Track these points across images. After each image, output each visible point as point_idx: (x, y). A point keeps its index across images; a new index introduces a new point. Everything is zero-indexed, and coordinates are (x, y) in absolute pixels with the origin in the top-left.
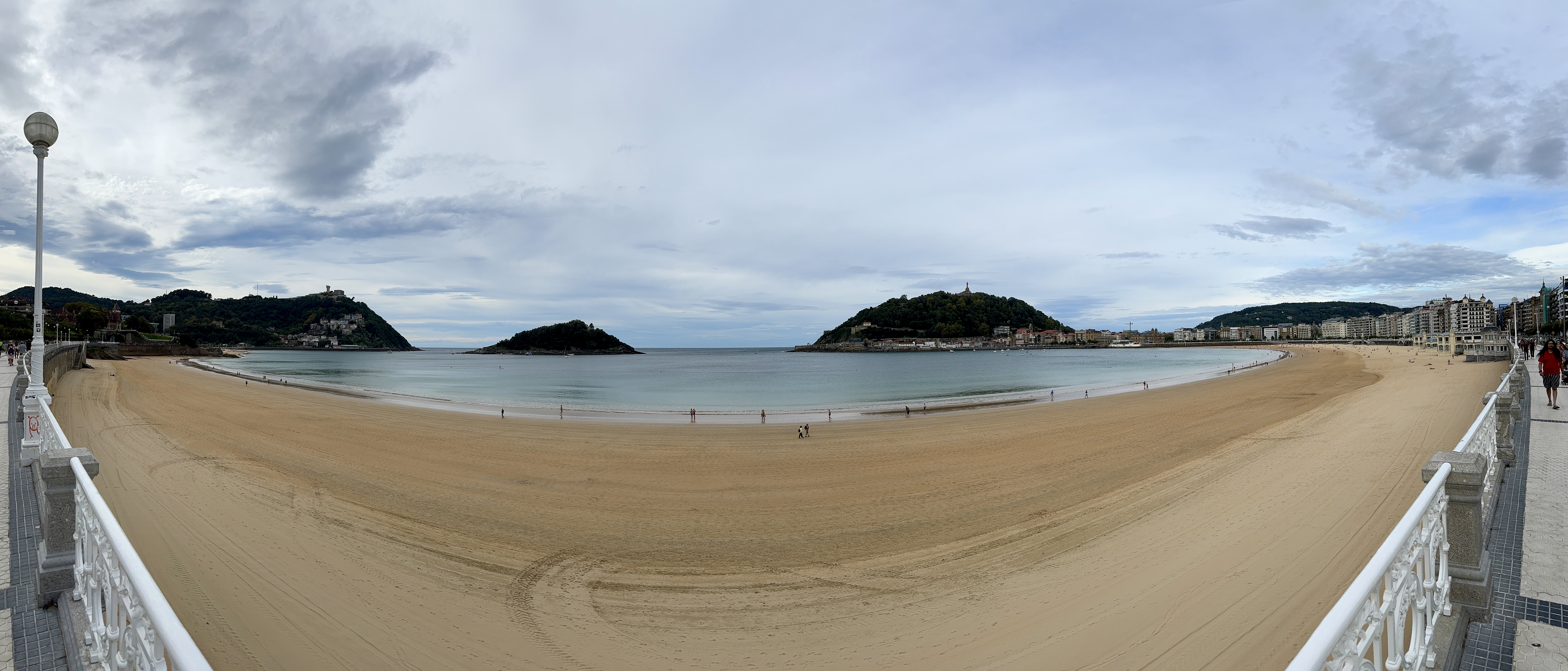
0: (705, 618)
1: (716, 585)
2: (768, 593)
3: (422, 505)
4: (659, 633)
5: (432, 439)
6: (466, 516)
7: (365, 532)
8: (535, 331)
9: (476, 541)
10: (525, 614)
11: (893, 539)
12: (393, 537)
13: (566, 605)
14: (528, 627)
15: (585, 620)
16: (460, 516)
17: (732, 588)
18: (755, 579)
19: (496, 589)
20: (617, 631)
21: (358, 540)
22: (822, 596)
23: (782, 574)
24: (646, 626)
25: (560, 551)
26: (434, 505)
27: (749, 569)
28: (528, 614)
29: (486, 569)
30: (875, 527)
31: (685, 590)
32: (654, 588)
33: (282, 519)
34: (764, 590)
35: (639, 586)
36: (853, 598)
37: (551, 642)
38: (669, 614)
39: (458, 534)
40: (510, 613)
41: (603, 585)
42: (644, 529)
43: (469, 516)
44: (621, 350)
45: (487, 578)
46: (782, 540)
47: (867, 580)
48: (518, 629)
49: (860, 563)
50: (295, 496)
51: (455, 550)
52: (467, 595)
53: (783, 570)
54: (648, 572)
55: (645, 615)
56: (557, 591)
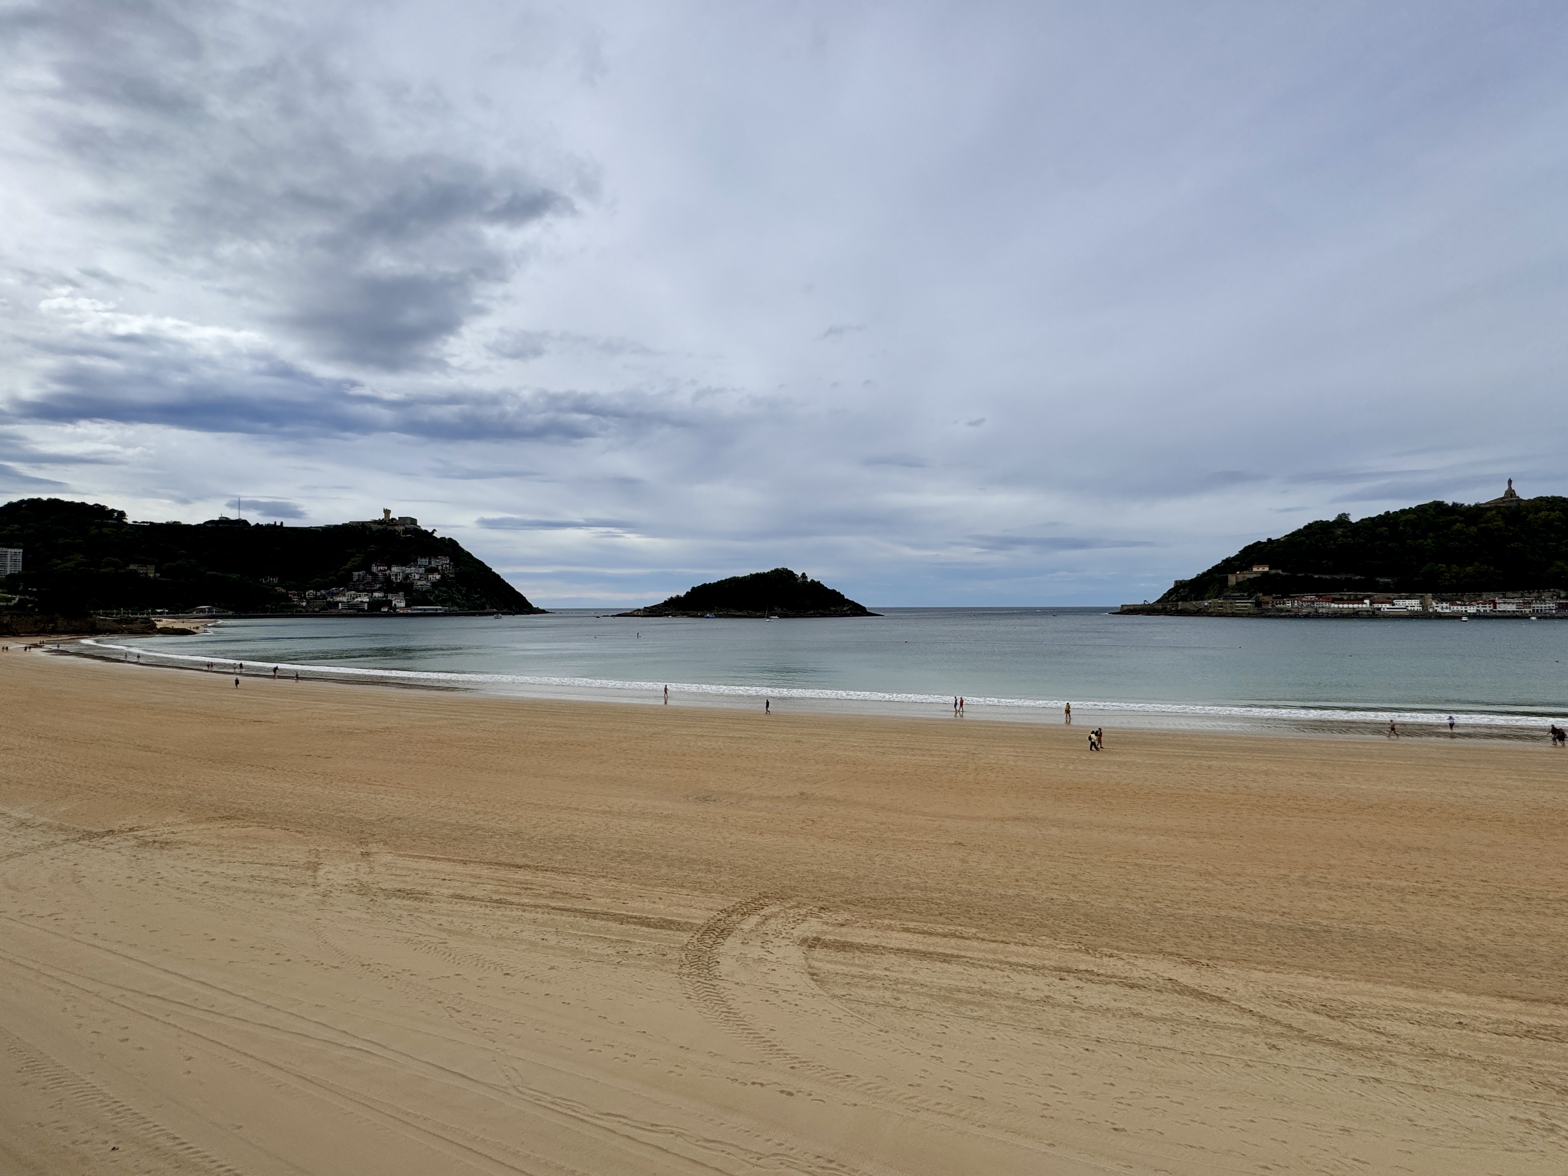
0: (979, 1004)
1: (996, 957)
2: (1081, 984)
3: (550, 844)
4: (907, 1017)
5: (566, 744)
6: (618, 852)
7: (451, 899)
8: (721, 584)
9: (633, 888)
10: (708, 986)
11: (1331, 951)
12: (501, 899)
13: (769, 971)
14: (713, 1005)
15: (797, 993)
16: (608, 854)
17: (1021, 966)
18: (1059, 958)
19: (665, 953)
20: (845, 1009)
21: (439, 914)
22: (1182, 1010)
23: (1105, 959)
24: (886, 1005)
25: (760, 894)
26: (568, 841)
27: (1049, 941)
28: (712, 987)
29: (649, 926)
30: (1288, 920)
31: (946, 958)
32: (899, 951)
33: (294, 909)
34: (1075, 977)
35: (877, 946)
36: (1245, 1031)
37: (746, 1025)
38: (922, 991)
39: (604, 880)
40: (685, 987)
41: (823, 943)
42: (883, 867)
43: (623, 852)
44: (847, 610)
45: (650, 939)
46: (1105, 906)
47: (1272, 1006)
48: (698, 1009)
49: (1257, 975)
50: (320, 867)
51: (602, 903)
52: (619, 968)
53: (1108, 953)
54: (889, 927)
55: (886, 989)
56: (755, 951)
